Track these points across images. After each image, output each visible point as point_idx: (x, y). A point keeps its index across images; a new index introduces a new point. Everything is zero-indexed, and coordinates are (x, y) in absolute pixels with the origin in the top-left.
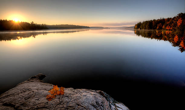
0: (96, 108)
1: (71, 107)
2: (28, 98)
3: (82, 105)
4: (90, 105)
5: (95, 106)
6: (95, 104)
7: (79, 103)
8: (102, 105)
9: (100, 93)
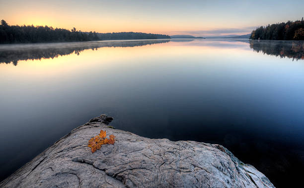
0: (222, 171)
1: (184, 168)
2: (110, 153)
3: (201, 166)
5: (220, 168)
6: (220, 165)
7: (194, 164)
9: (218, 148)
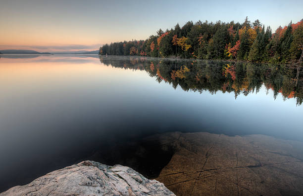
0: (91, 185)
4: (81, 187)
5: (89, 183)
6: (89, 180)
8: (98, 178)
9: (85, 164)
